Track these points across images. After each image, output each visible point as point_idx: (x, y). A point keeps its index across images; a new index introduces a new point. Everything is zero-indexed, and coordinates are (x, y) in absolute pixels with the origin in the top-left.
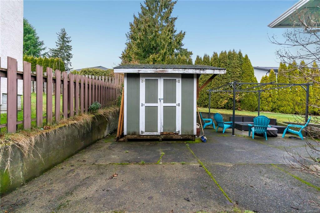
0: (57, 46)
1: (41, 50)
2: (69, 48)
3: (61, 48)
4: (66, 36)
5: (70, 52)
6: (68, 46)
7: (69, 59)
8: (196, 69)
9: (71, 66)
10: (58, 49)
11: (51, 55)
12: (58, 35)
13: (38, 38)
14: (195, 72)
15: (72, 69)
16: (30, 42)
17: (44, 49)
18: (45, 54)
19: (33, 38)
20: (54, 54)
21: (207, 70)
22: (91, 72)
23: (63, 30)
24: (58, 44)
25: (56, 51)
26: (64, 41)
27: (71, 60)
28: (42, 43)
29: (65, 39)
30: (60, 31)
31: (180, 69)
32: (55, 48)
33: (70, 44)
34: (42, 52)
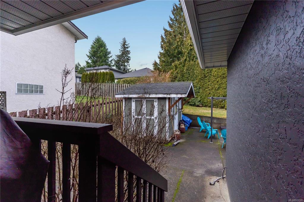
0: (120, 52)
1: (109, 58)
2: (128, 52)
3: (123, 54)
4: (126, 44)
5: (129, 56)
6: (127, 51)
7: (129, 61)
8: (164, 94)
9: (129, 67)
10: (121, 54)
11: (116, 60)
12: (121, 44)
13: (107, 49)
14: (163, 96)
15: (130, 69)
16: (102, 53)
17: (111, 57)
18: (111, 61)
19: (104, 50)
20: (118, 59)
21: (172, 95)
22: (127, 81)
23: (124, 39)
24: (120, 51)
25: (119, 56)
26: (125, 47)
27: (130, 61)
28: (110, 53)
29: (126, 46)
30: (122, 40)
31: (154, 95)
32: (119, 54)
33: (128, 49)
34: (110, 59)
